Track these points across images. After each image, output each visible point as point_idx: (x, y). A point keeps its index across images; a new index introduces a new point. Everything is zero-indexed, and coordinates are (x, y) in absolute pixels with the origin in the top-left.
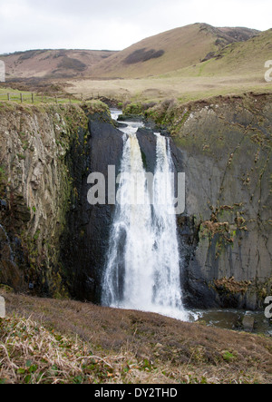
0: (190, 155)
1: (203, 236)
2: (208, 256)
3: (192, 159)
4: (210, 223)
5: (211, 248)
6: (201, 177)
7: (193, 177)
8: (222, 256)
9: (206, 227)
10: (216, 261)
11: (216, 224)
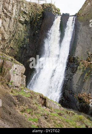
0: (84, 25)
1: (80, 68)
2: (79, 80)
3: (84, 27)
4: (86, 61)
5: (83, 75)
6: (87, 37)
7: (83, 37)
8: (87, 81)
9: (83, 64)
10: (83, 83)
11: (89, 63)
